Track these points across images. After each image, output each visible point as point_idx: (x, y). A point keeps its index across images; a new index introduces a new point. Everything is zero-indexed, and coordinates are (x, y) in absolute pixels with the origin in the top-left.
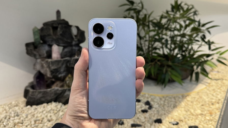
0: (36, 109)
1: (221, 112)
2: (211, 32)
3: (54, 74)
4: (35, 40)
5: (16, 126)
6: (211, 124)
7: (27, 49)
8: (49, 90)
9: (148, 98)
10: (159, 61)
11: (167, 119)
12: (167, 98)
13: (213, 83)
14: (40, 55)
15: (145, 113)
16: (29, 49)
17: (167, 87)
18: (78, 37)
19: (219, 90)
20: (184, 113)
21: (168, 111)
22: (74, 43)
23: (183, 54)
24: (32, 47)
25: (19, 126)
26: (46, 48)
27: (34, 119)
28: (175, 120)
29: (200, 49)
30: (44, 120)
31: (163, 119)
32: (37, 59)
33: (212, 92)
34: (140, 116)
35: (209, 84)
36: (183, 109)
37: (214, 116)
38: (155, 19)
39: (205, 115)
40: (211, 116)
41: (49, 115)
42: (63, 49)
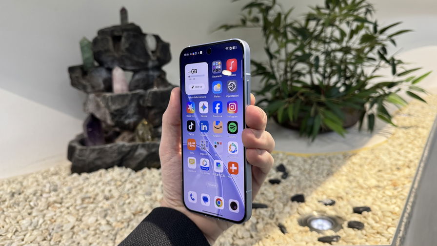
0: (87, 179)
1: (414, 183)
2: (397, 41)
3: (116, 119)
4: (85, 60)
5: (50, 208)
6: (395, 203)
7: (71, 77)
8: (109, 146)
9: (282, 159)
10: (302, 94)
11: (314, 195)
12: (317, 160)
13: (400, 133)
14: (93, 87)
15: (276, 185)
16: (74, 75)
17: (317, 141)
18: (158, 54)
19: (410, 146)
20: (347, 184)
21: (316, 182)
22: (150, 64)
23: (347, 82)
24: (78, 73)
25: (56, 208)
26: (104, 74)
27: (82, 195)
28: (328, 197)
29: (377, 73)
30: (97, 198)
31: (308, 195)
32: (88, 93)
33: (398, 149)
34: (265, 190)
35: (393, 134)
36: (344, 178)
37: (400, 189)
38: (296, 21)
39: (384, 188)
40: (395, 189)
41: (108, 189)
42: (133, 76)
